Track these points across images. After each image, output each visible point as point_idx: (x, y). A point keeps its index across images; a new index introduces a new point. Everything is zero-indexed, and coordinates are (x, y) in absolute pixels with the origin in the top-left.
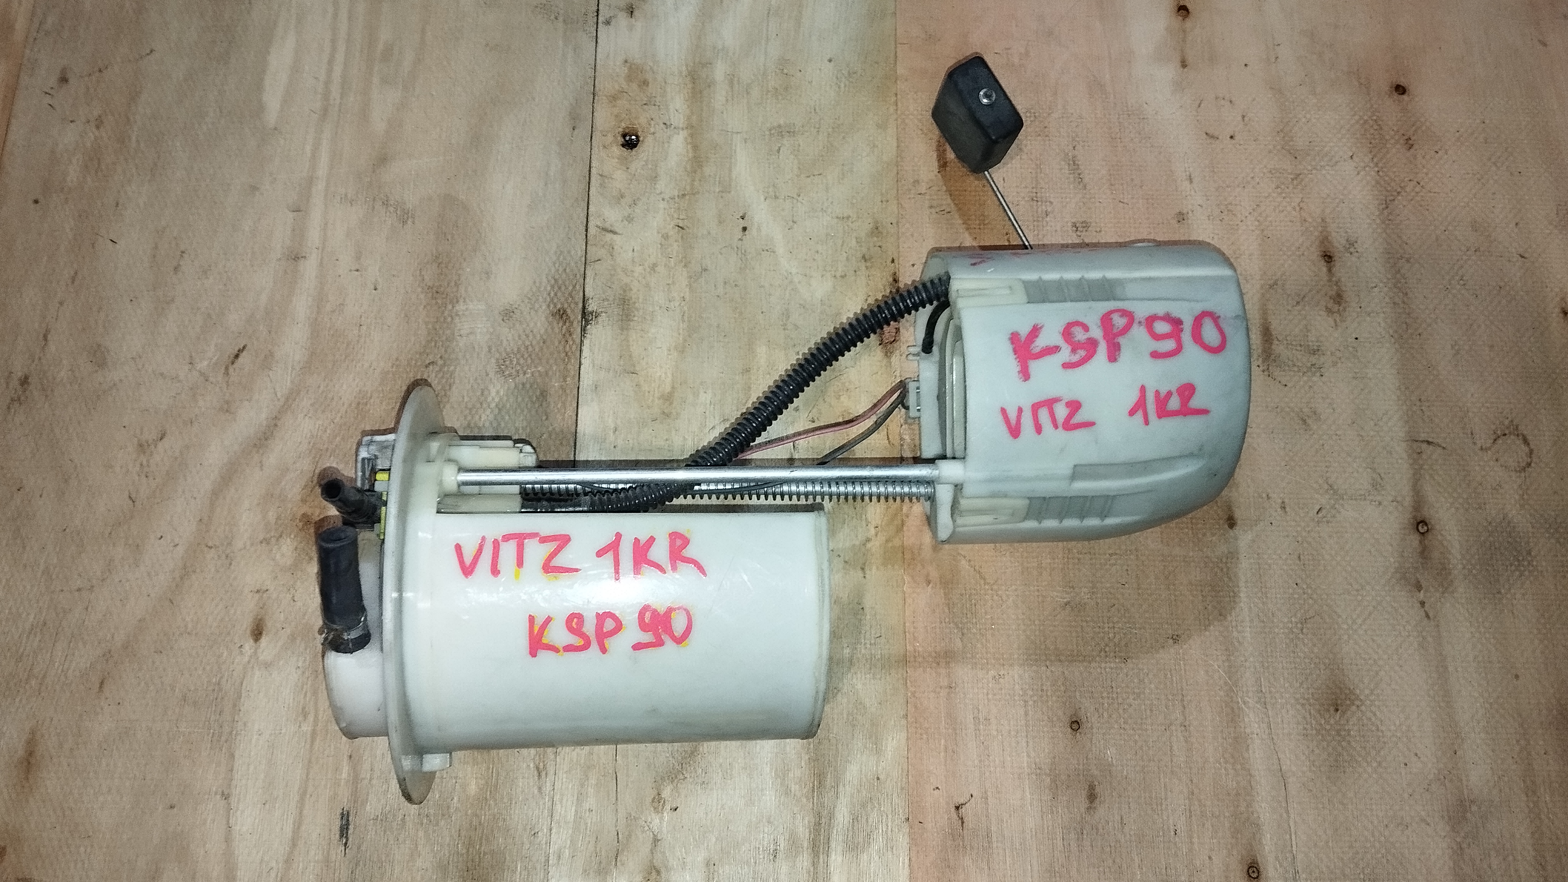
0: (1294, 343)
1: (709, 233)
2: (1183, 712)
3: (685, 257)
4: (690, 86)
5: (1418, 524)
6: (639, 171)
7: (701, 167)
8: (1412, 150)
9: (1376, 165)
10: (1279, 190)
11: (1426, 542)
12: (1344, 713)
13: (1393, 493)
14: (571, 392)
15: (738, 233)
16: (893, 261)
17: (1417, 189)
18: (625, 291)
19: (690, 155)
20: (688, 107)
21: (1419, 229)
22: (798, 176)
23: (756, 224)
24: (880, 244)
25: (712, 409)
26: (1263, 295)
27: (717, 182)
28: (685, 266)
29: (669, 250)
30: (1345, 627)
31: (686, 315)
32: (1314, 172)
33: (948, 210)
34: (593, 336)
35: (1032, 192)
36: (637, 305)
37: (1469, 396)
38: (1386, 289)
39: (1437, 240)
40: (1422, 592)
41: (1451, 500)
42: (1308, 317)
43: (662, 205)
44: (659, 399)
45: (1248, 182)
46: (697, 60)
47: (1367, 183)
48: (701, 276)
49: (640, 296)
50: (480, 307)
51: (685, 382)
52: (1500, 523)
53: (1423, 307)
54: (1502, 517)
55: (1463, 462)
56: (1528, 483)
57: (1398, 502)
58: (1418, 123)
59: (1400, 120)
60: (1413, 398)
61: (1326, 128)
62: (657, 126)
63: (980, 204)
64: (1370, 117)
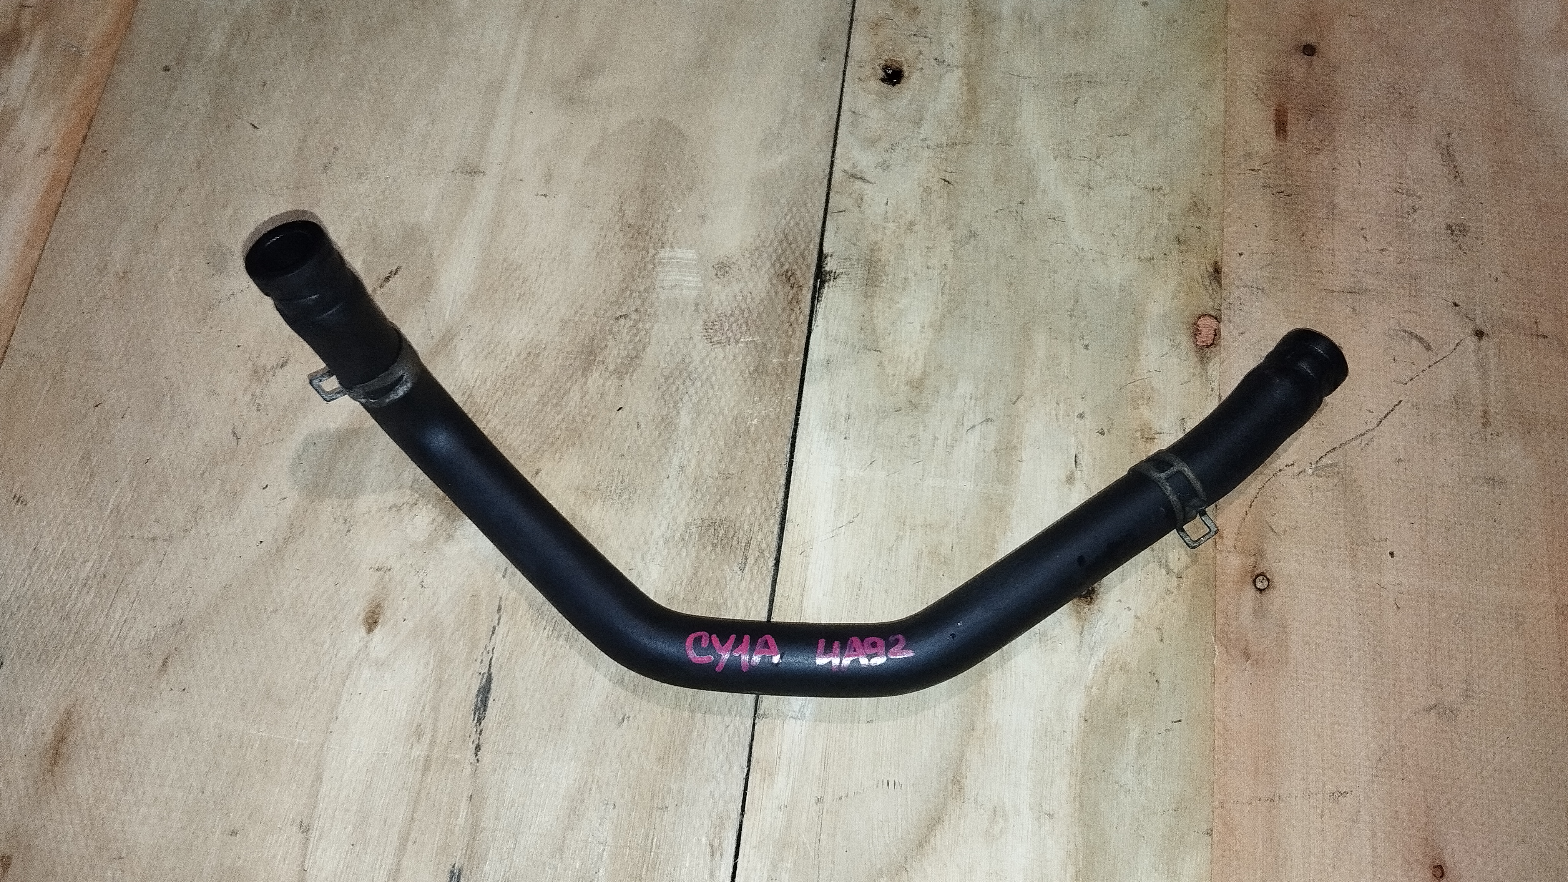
1: (982, 192)
3: (951, 217)
4: (970, 18)
6: (900, 111)
7: (976, 112)
14: (794, 371)
16: (1214, 248)
18: (872, 251)
19: (965, 99)
20: (967, 43)
22: (1098, 134)
23: (1042, 185)
24: (1198, 225)
25: (972, 405)
27: (996, 133)
28: (950, 228)
29: (932, 207)
31: (948, 285)
33: (1288, 192)
34: (829, 301)
35: (1396, 182)
36: (886, 268)
43: (926, 153)
44: (906, 385)
48: (969, 242)
49: (892, 258)
50: (690, 256)
51: (940, 367)
62: (926, 61)
63: (1328, 190)
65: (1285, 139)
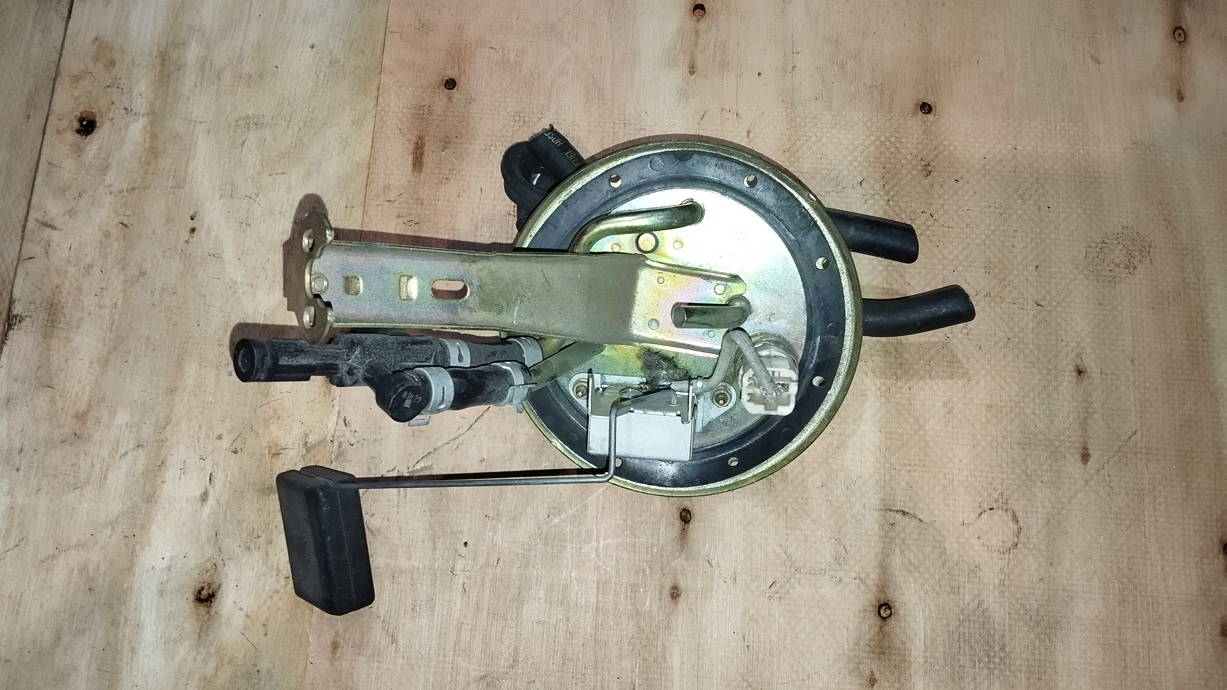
1: (154, 233)
3: (125, 258)
4: (158, 68)
6: (89, 160)
7: (156, 158)
8: (929, 178)
9: (888, 193)
11: (887, 628)
13: (857, 570)
15: (185, 234)
17: (929, 223)
18: (54, 294)
19: (147, 145)
20: (153, 92)
21: (926, 268)
22: (259, 174)
23: (206, 225)
25: (127, 433)
27: (171, 176)
28: (123, 269)
29: (109, 249)
31: (116, 323)
33: (416, 220)
34: (11, 343)
36: (65, 309)
37: (956, 460)
43: (109, 199)
44: (72, 418)
46: (170, 40)
48: (138, 281)
49: (70, 300)
51: (103, 400)
52: (974, 611)
53: (917, 357)
54: (976, 603)
55: (939, 538)
56: (1011, 566)
57: (861, 580)
58: (941, 147)
59: (921, 143)
60: (893, 460)
61: (836, 148)
62: (116, 111)
63: (452, 216)
64: (888, 138)
65: (420, 170)
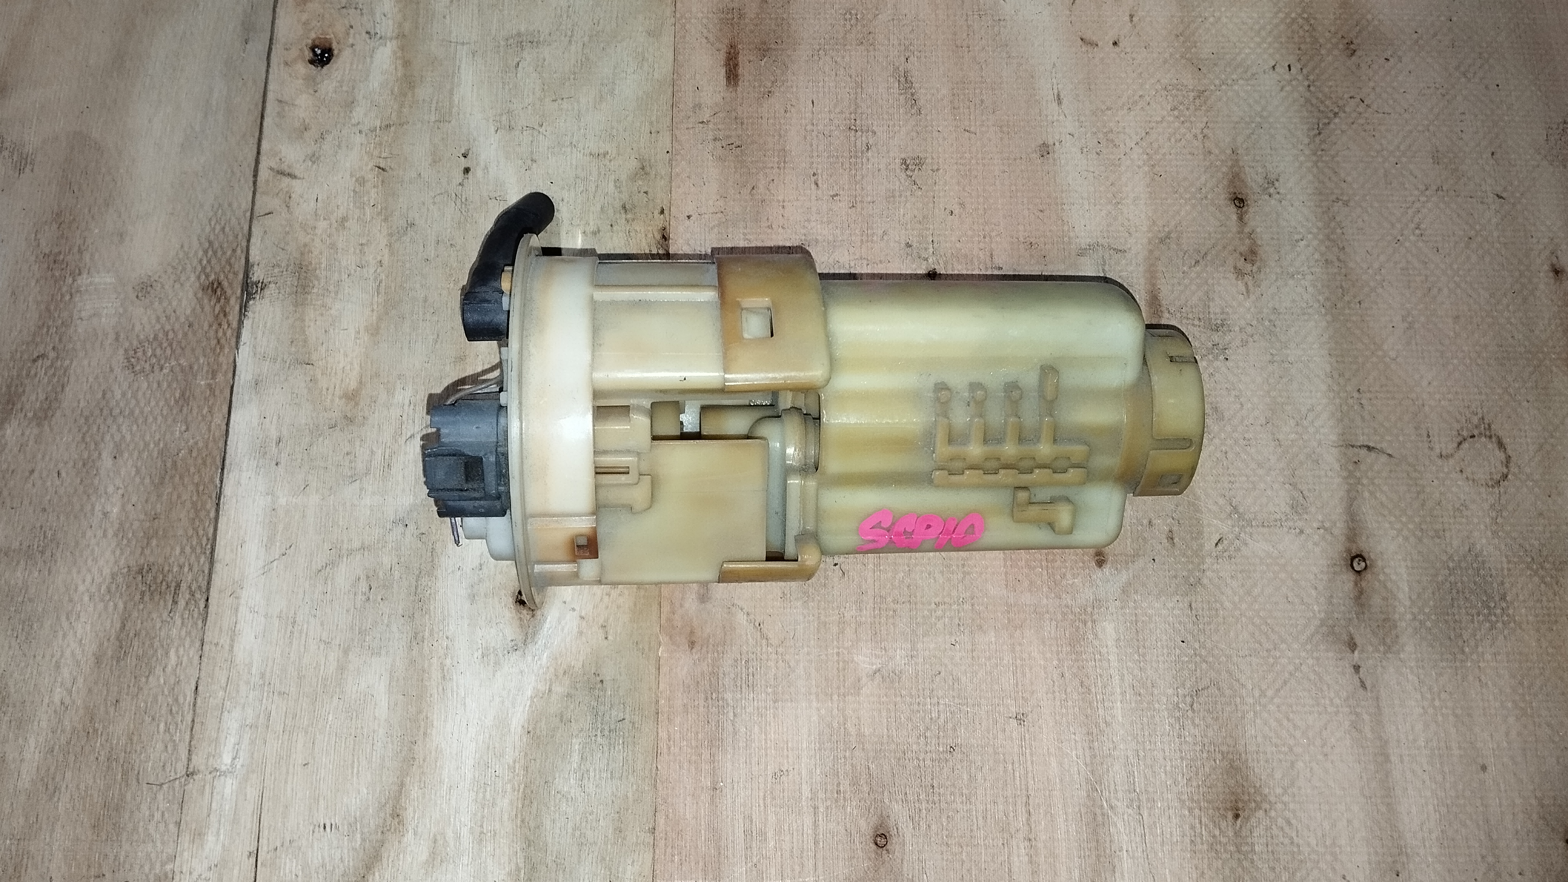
0: (1190, 316)
1: (419, 176)
2: (1028, 820)
3: (386, 208)
5: (1353, 559)
6: (330, 95)
7: (412, 88)
8: (1354, 58)
9: (1307, 78)
10: (1176, 113)
11: (1364, 584)
12: (1248, 819)
13: (1320, 518)
14: (221, 392)
15: (458, 175)
16: (662, 212)
17: (1361, 109)
18: (302, 254)
19: (400, 73)
20: (400, 11)
21: (1362, 161)
22: (541, 100)
23: (482, 164)
24: (645, 189)
25: (411, 411)
26: (1151, 252)
27: (433, 109)
28: (386, 220)
29: (365, 198)
30: (1251, 701)
31: (384, 284)
32: (1224, 87)
33: (738, 143)
34: (257, 315)
35: (850, 119)
36: (318, 272)
37: (1424, 383)
38: (1315, 243)
39: (1386, 176)
40: (1356, 652)
41: (1398, 526)
42: (1210, 281)
43: (358, 139)
45: (1135, 103)
47: (1294, 101)
48: (405, 233)
49: (324, 260)
50: (108, 280)
51: (377, 375)
52: (1465, 557)
53: (1365, 266)
54: (1467, 548)
55: (1415, 475)
56: (1503, 502)
57: (1326, 529)
58: (1364, 22)
59: (1340, 18)
60: (1349, 388)
61: (1240, 29)
62: (357, 36)
63: (780, 135)
64: (1300, 15)
65: (736, 85)
